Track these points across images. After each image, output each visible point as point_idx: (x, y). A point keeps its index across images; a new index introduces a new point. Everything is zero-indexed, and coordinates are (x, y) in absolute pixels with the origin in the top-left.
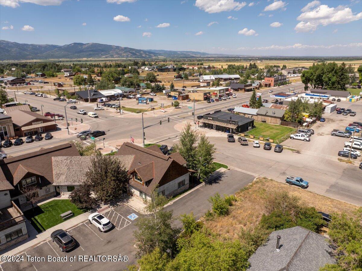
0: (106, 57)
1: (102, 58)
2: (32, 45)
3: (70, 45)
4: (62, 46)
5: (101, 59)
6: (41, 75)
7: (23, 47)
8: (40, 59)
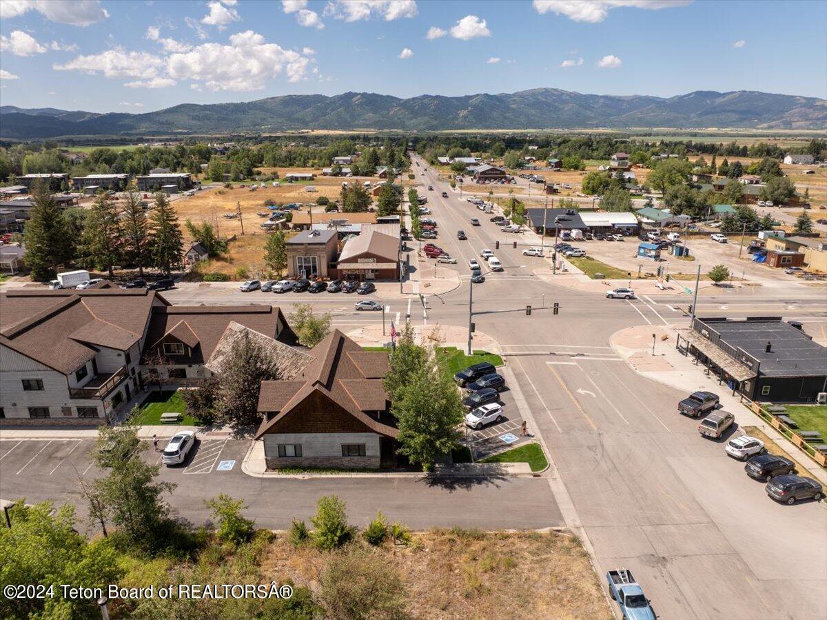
0: (771, 127)
1: (758, 129)
2: (605, 97)
3: (686, 96)
4: (666, 99)
5: (754, 131)
6: (555, 163)
7: (586, 102)
8: (613, 126)
